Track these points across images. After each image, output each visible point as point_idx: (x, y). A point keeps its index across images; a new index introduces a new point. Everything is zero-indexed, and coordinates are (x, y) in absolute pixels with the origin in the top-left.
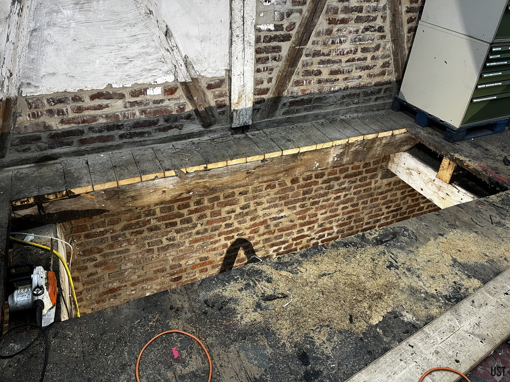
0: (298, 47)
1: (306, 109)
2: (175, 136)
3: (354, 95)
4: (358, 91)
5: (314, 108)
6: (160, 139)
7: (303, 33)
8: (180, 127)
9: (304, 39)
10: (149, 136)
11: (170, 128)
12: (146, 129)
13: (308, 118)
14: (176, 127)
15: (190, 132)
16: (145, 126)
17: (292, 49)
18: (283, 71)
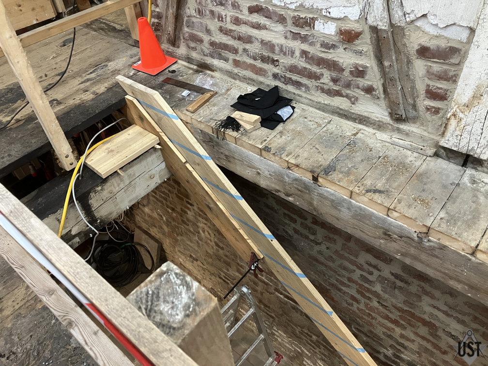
2: (341, 109)
6: (320, 103)
8: (354, 100)
10: (305, 92)
11: (338, 94)
12: (304, 81)
14: (347, 96)
15: (366, 114)
16: (304, 76)
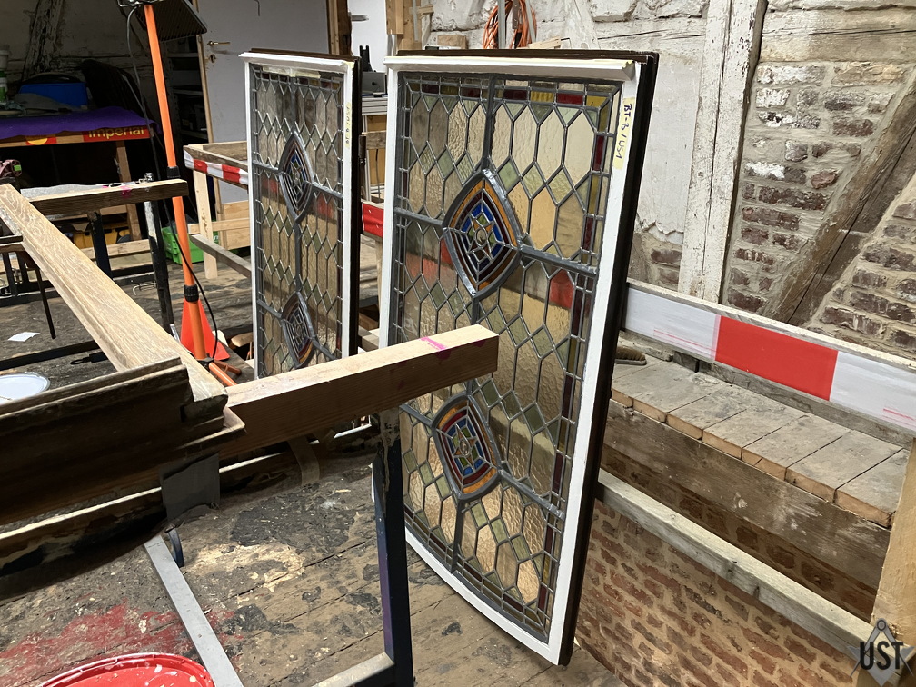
0: (846, 231)
7: (863, 201)
9: (864, 215)
17: (828, 233)
18: (803, 275)
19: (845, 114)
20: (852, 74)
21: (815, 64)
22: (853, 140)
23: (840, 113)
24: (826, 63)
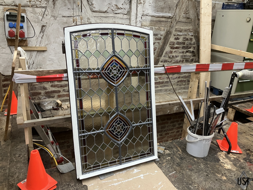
1: (161, 86)
3: (183, 81)
4: (185, 79)
5: (165, 86)
7: (160, 52)
9: (160, 55)
13: (162, 91)
19: (157, 36)
20: (157, 29)
21: (151, 27)
22: (158, 41)
23: (156, 36)
24: (153, 27)
